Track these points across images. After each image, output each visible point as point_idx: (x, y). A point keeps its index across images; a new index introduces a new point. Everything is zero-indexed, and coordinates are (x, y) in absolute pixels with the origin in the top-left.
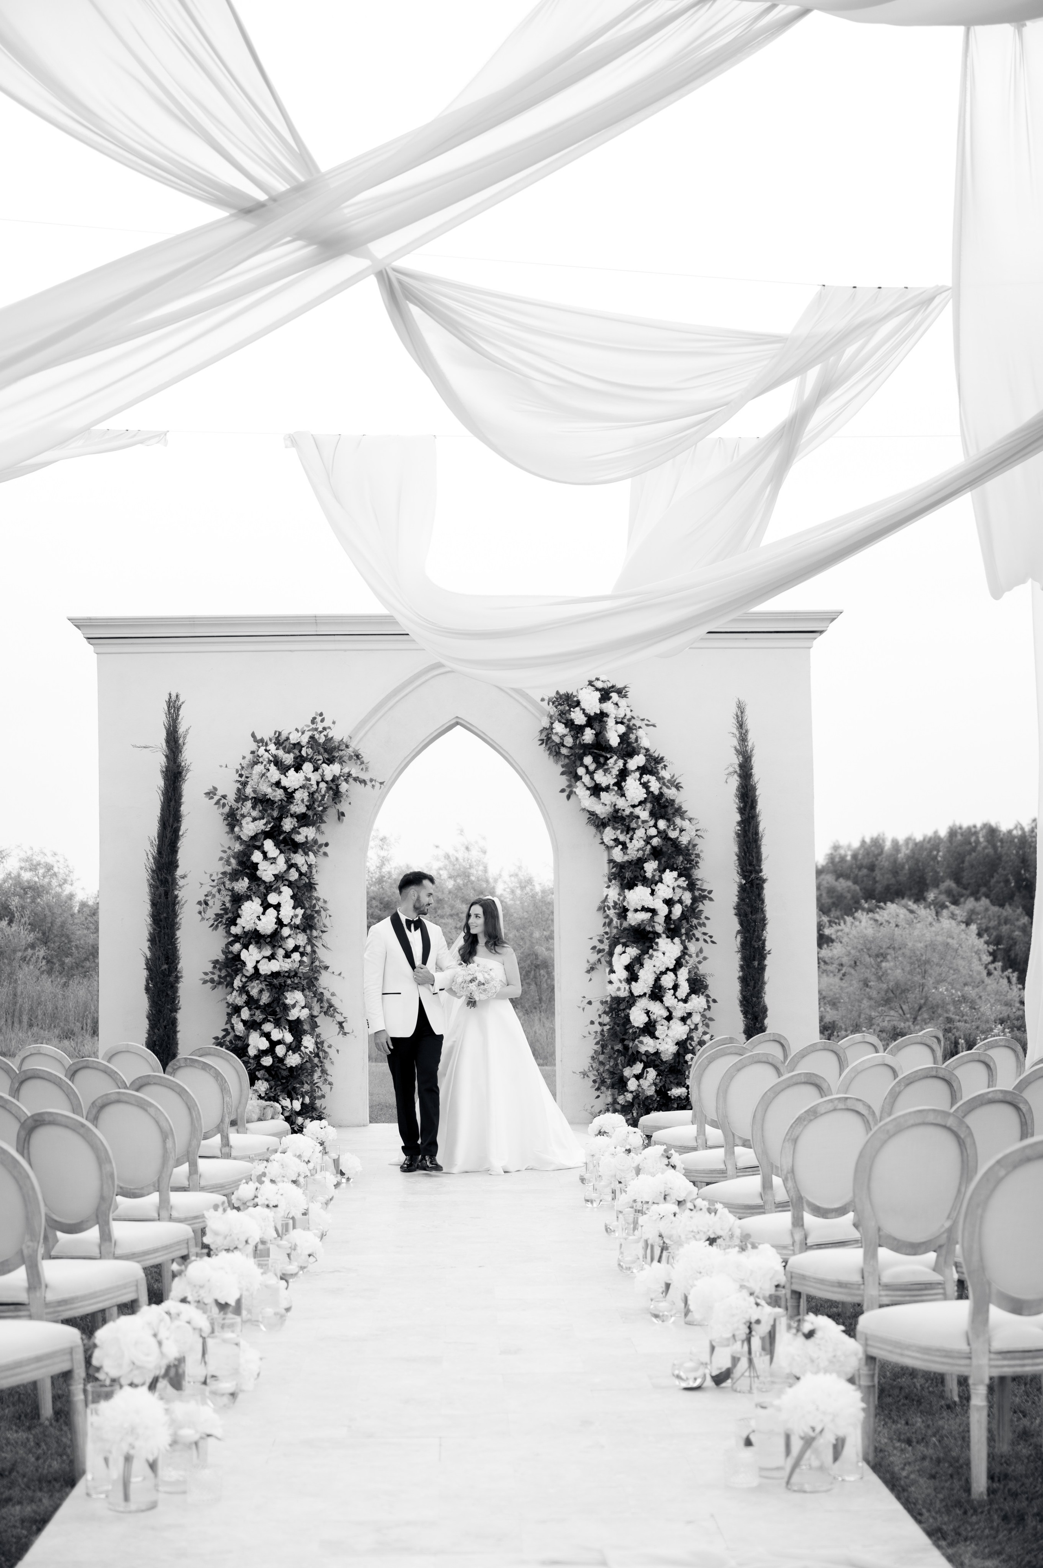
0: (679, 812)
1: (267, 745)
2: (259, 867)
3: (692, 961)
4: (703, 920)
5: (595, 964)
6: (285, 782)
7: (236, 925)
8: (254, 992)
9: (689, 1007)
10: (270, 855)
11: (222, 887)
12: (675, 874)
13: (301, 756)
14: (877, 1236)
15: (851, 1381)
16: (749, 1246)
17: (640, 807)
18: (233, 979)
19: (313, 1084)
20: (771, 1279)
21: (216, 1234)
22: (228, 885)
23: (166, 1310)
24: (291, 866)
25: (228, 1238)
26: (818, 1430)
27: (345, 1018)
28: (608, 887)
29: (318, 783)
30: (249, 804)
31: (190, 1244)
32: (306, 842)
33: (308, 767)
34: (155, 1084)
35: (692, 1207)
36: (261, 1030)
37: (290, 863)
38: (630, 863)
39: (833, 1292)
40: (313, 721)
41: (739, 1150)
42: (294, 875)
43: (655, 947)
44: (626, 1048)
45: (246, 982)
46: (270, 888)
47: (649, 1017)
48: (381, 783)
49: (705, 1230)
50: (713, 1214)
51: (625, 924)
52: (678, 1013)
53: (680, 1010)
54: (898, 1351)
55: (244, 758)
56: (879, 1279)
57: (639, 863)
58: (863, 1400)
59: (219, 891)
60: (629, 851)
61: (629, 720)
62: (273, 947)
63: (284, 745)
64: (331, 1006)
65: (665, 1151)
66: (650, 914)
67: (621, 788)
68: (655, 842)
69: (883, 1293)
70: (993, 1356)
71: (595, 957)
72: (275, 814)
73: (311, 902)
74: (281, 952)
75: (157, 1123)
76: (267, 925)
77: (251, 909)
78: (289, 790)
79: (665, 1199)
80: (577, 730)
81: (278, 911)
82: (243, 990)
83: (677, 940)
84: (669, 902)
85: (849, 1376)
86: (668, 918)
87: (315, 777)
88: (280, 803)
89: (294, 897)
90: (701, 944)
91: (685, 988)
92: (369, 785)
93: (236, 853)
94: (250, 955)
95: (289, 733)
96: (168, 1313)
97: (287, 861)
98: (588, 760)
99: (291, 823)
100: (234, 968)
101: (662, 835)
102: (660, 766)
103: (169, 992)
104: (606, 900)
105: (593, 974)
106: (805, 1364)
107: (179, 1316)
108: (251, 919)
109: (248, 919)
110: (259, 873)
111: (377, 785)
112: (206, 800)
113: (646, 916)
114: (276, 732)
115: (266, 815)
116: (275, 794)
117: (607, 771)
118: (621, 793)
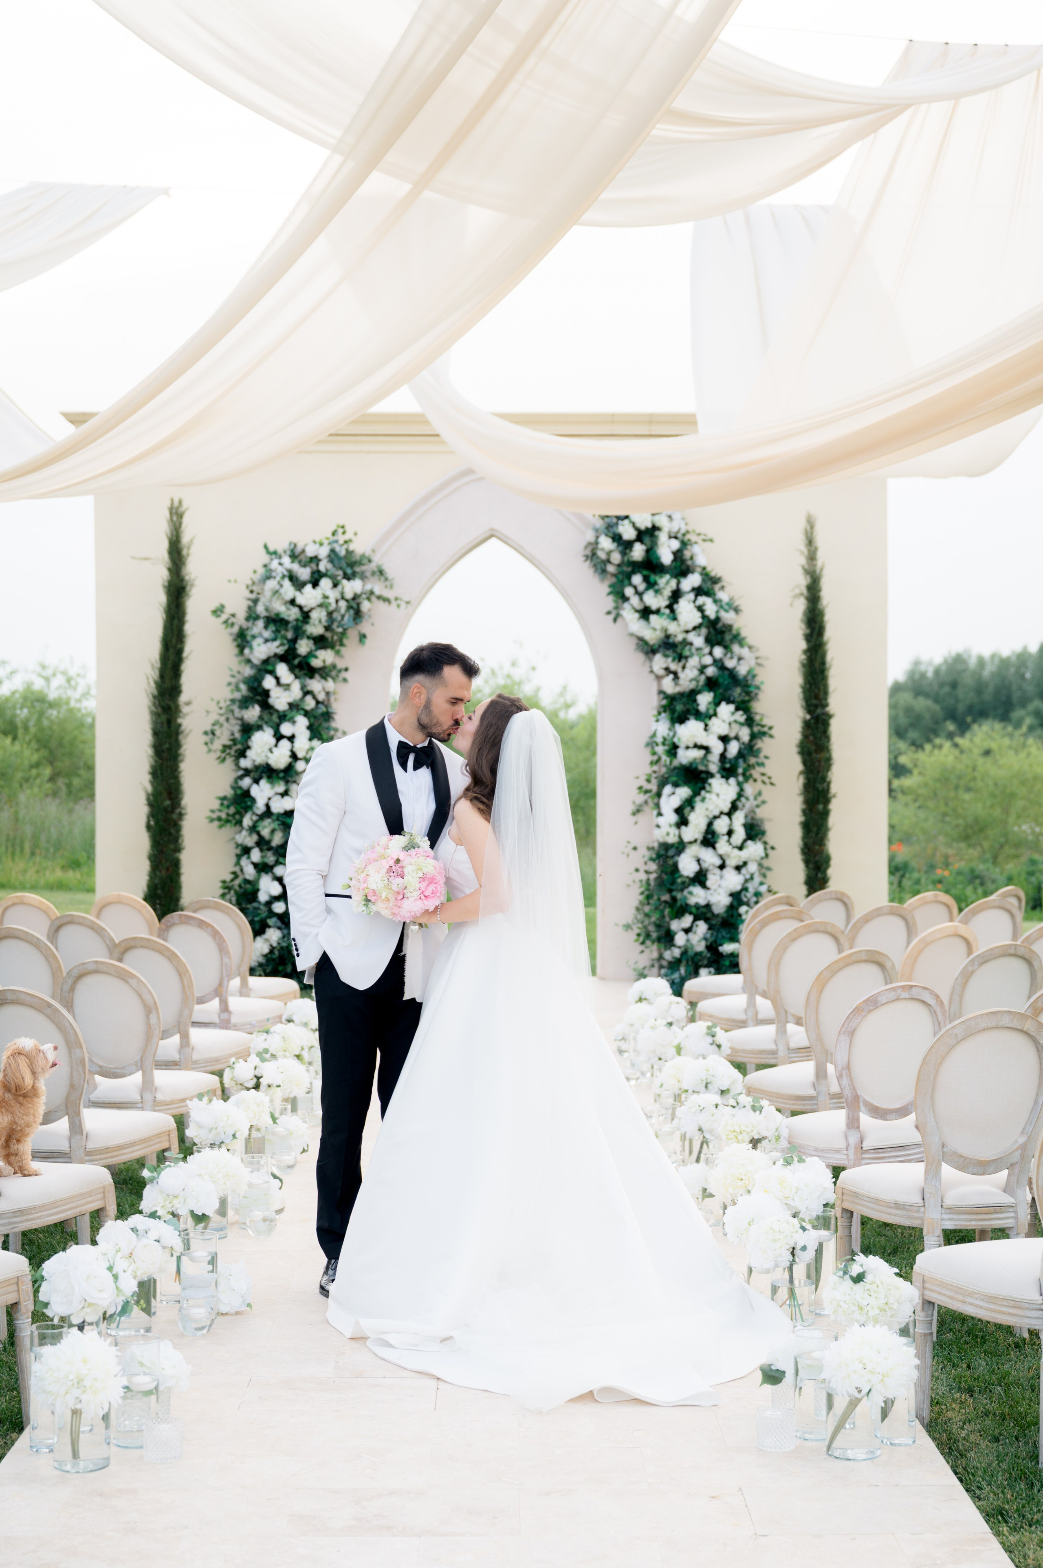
0: (737, 638)
1: (280, 557)
2: (272, 694)
3: (747, 805)
4: (761, 759)
5: (641, 806)
6: (300, 600)
7: (245, 757)
8: (265, 833)
9: (744, 855)
10: (284, 680)
11: (231, 716)
12: (732, 707)
13: (318, 571)
14: (941, 1153)
15: (904, 1332)
16: (796, 1159)
17: (693, 633)
18: (242, 816)
20: (819, 1198)
21: (200, 1126)
22: (238, 713)
23: (132, 1227)
24: (306, 693)
25: (213, 1132)
26: (865, 1391)
28: (657, 721)
29: (337, 601)
30: (260, 624)
31: (171, 1136)
32: (324, 667)
33: (325, 583)
34: (142, 947)
35: (735, 1104)
36: (273, 873)
37: (305, 690)
38: (682, 695)
39: (888, 1214)
40: (334, 533)
41: (791, 1027)
42: (310, 704)
43: (708, 788)
44: (674, 899)
45: (256, 822)
46: (283, 717)
47: (699, 864)
48: (408, 603)
49: (748, 1130)
50: (758, 1112)
51: (676, 763)
52: (731, 862)
53: (735, 857)
54: (960, 1297)
55: (255, 572)
56: (942, 1201)
57: (692, 695)
58: (917, 1356)
59: (227, 720)
60: (681, 682)
61: (684, 535)
62: (287, 782)
63: (300, 558)
65: (709, 1028)
66: (702, 752)
67: (672, 611)
68: (711, 671)
69: (945, 1216)
71: (641, 798)
72: (290, 635)
73: (328, 733)
75: (140, 996)
76: (280, 758)
77: (262, 740)
78: (306, 609)
79: (706, 1087)
80: (626, 546)
81: (292, 742)
82: (253, 829)
83: (732, 780)
84: (725, 739)
85: (903, 1326)
86: (723, 756)
87: (333, 595)
88: (295, 623)
89: (310, 728)
90: (759, 785)
91: (740, 833)
92: (394, 604)
93: (246, 678)
94: (262, 791)
95: (306, 545)
96: (137, 1231)
97: (303, 687)
98: (637, 579)
99: (307, 645)
100: (243, 805)
101: (719, 664)
102: (717, 587)
103: (173, 831)
104: (654, 735)
105: (639, 817)
106: (853, 1312)
107: (147, 1233)
108: (262, 752)
109: (259, 751)
110: (271, 701)
111: (403, 605)
112: (213, 619)
113: (698, 754)
114: (290, 544)
115: (279, 636)
116: (289, 612)
117: (658, 592)
118: (674, 616)
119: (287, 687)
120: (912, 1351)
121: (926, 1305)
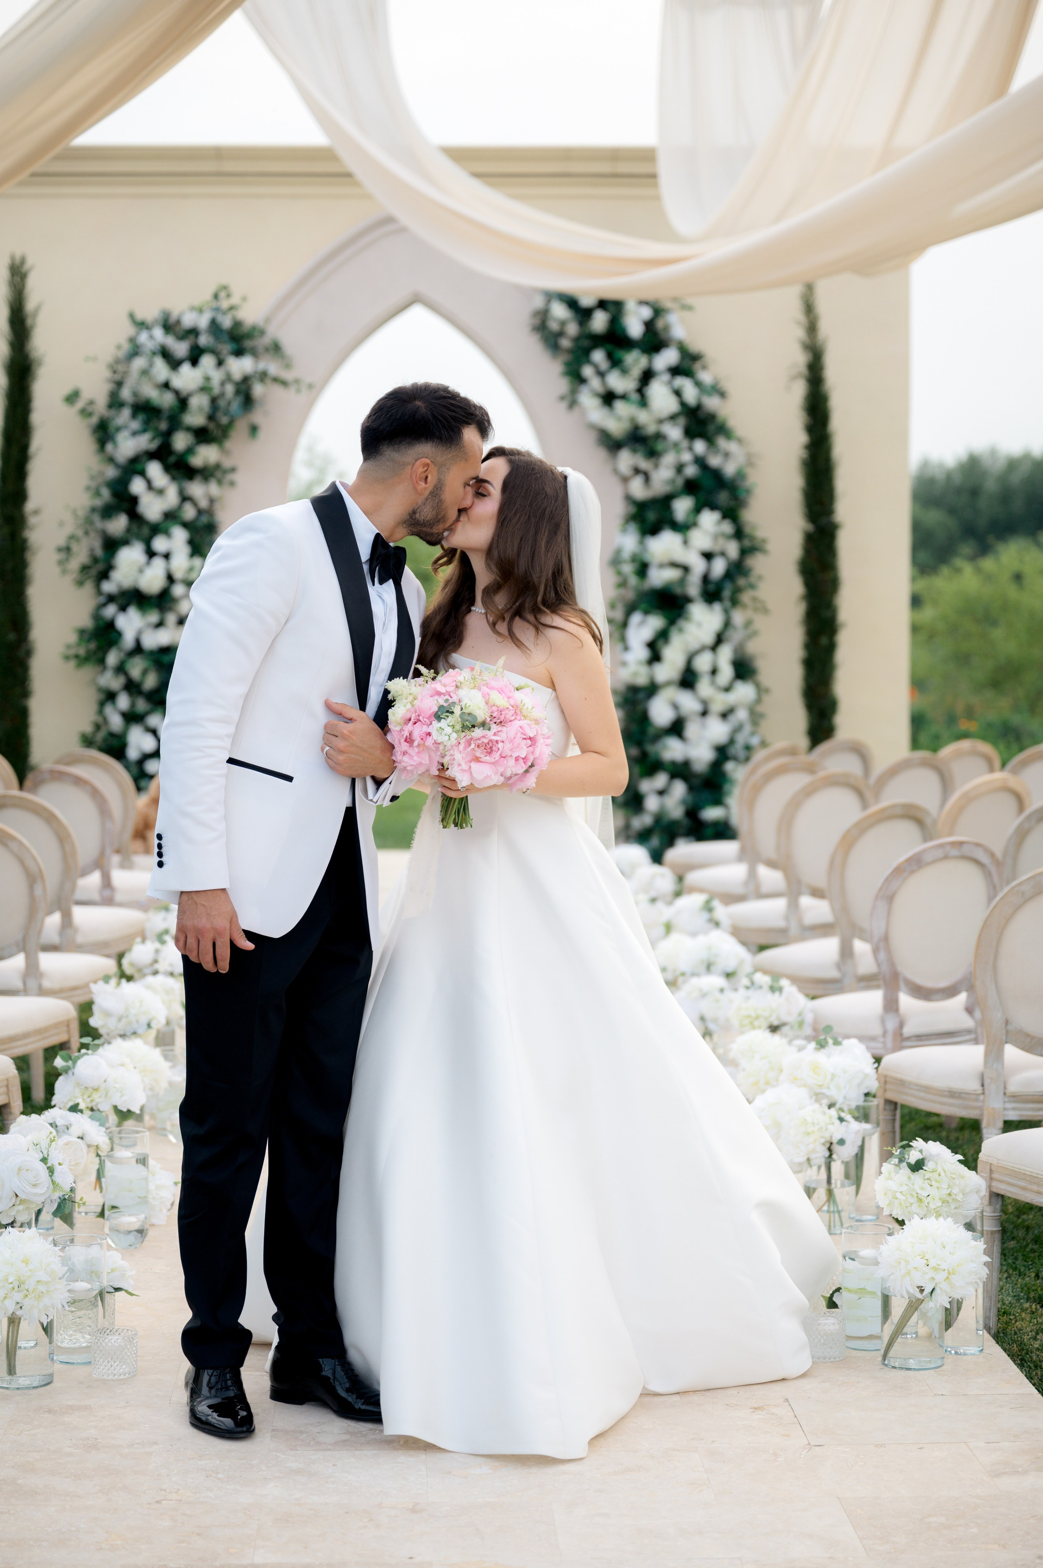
0: (723, 430)
1: (150, 329)
2: (142, 500)
3: (735, 636)
4: (752, 579)
6: (176, 383)
7: (108, 579)
8: (135, 674)
9: (731, 698)
10: (157, 483)
11: (90, 527)
12: (716, 515)
13: (198, 346)
14: (1004, 1032)
15: (969, 1226)
16: (830, 1041)
17: (669, 424)
18: (105, 655)
20: (859, 1085)
21: (107, 1014)
22: (99, 523)
23: (51, 1122)
25: (124, 1021)
26: (927, 1290)
28: (624, 532)
29: (222, 384)
30: (126, 412)
31: (71, 1027)
32: (207, 467)
33: (207, 361)
34: (13, 806)
35: (747, 983)
36: (145, 724)
37: (184, 495)
38: (654, 500)
39: (941, 1103)
40: (216, 296)
41: (806, 901)
42: (189, 513)
43: (686, 616)
44: (647, 754)
45: (124, 660)
46: (156, 529)
47: (676, 711)
48: (310, 386)
49: (766, 1014)
50: (777, 993)
51: (646, 585)
52: (716, 708)
53: (720, 701)
55: (119, 347)
56: (1005, 1088)
57: (666, 501)
58: (986, 1252)
59: (87, 533)
60: (653, 484)
61: (657, 301)
62: (161, 611)
63: (175, 329)
65: (705, 901)
66: (680, 572)
67: (643, 395)
68: (691, 471)
69: (1008, 1105)
72: (163, 426)
76: (152, 580)
77: (130, 557)
78: (183, 394)
79: (707, 968)
80: (583, 314)
81: (168, 561)
82: (120, 669)
83: (717, 607)
84: (708, 556)
85: (968, 1221)
86: (706, 579)
87: (216, 376)
88: (170, 411)
89: (191, 542)
90: (749, 613)
91: (726, 672)
92: (293, 387)
93: (108, 481)
94: (130, 621)
95: (182, 313)
96: (56, 1126)
97: (181, 492)
98: (599, 356)
99: (186, 439)
100: (106, 639)
101: (700, 462)
102: (697, 366)
103: (19, 672)
104: (619, 551)
106: (912, 1204)
107: (68, 1129)
108: (130, 572)
109: (126, 572)
110: (141, 509)
111: (306, 390)
112: (66, 407)
113: (673, 574)
114: (163, 312)
115: (150, 427)
116: (162, 398)
117: (625, 372)
118: (643, 402)
119: (161, 492)
120: (981, 1245)
121: (994, 1199)
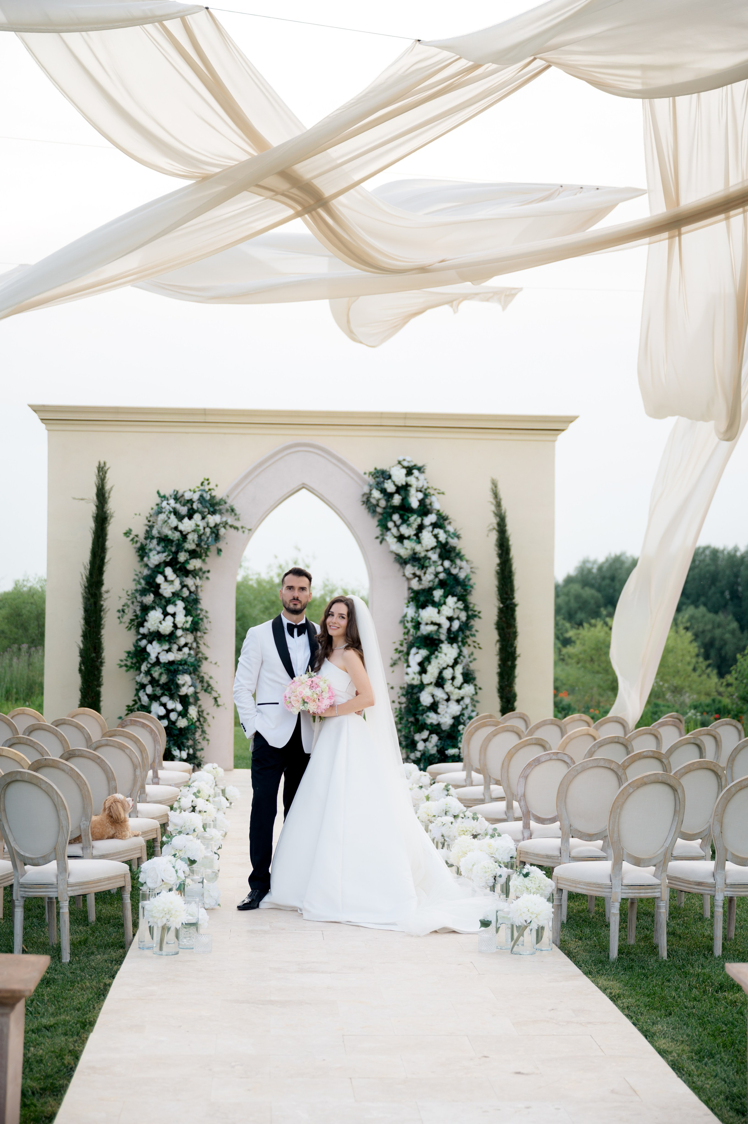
0: (459, 556)
1: (168, 500)
2: (162, 587)
3: (464, 661)
4: (473, 632)
5: (396, 661)
6: (181, 527)
7: (143, 626)
8: (156, 675)
9: (462, 692)
10: (169, 578)
11: (134, 600)
12: (455, 599)
13: (192, 509)
14: (571, 832)
15: (548, 899)
16: (496, 835)
17: (431, 552)
18: (140, 665)
19: (194, 740)
20: (508, 853)
21: (176, 825)
22: (139, 599)
24: (183, 586)
26: (529, 921)
27: (219, 694)
28: (408, 607)
29: (204, 528)
30: (155, 542)
32: (195, 570)
33: (197, 517)
35: (463, 816)
36: (160, 701)
37: (183, 584)
38: (423, 590)
39: (543, 861)
40: (202, 484)
41: (493, 787)
42: (186, 593)
43: (439, 650)
44: (417, 720)
45: (150, 668)
46: (169, 601)
47: (434, 698)
48: (250, 530)
49: (471, 830)
50: (476, 820)
51: (419, 634)
52: (454, 697)
53: (456, 694)
55: (152, 509)
56: (570, 854)
57: (430, 591)
59: (133, 603)
60: (423, 582)
61: (426, 490)
62: (170, 643)
63: (180, 500)
64: (209, 685)
65: (446, 786)
66: (436, 627)
67: (418, 537)
68: (442, 576)
70: (623, 887)
71: (396, 656)
72: (174, 549)
73: (196, 612)
74: (175, 647)
76: (166, 627)
77: (155, 616)
78: (184, 533)
79: (446, 814)
80: (389, 496)
81: (174, 618)
82: (148, 673)
83: (455, 645)
84: (450, 619)
85: (547, 897)
86: (449, 630)
87: (202, 524)
88: (177, 542)
89: (185, 608)
90: (472, 649)
91: (459, 679)
92: (241, 530)
93: (145, 576)
94: (154, 648)
95: (184, 492)
97: (181, 583)
98: (396, 517)
99: (185, 556)
100: (142, 657)
101: (447, 571)
102: (446, 522)
103: (96, 673)
104: (405, 616)
105: (396, 668)
108: (155, 623)
109: (153, 623)
110: (161, 591)
111: (247, 531)
112: (125, 538)
113: (433, 628)
114: (174, 491)
115: (167, 550)
116: (174, 535)
117: (409, 525)
118: (419, 541)
119: (172, 582)
121: (559, 891)
